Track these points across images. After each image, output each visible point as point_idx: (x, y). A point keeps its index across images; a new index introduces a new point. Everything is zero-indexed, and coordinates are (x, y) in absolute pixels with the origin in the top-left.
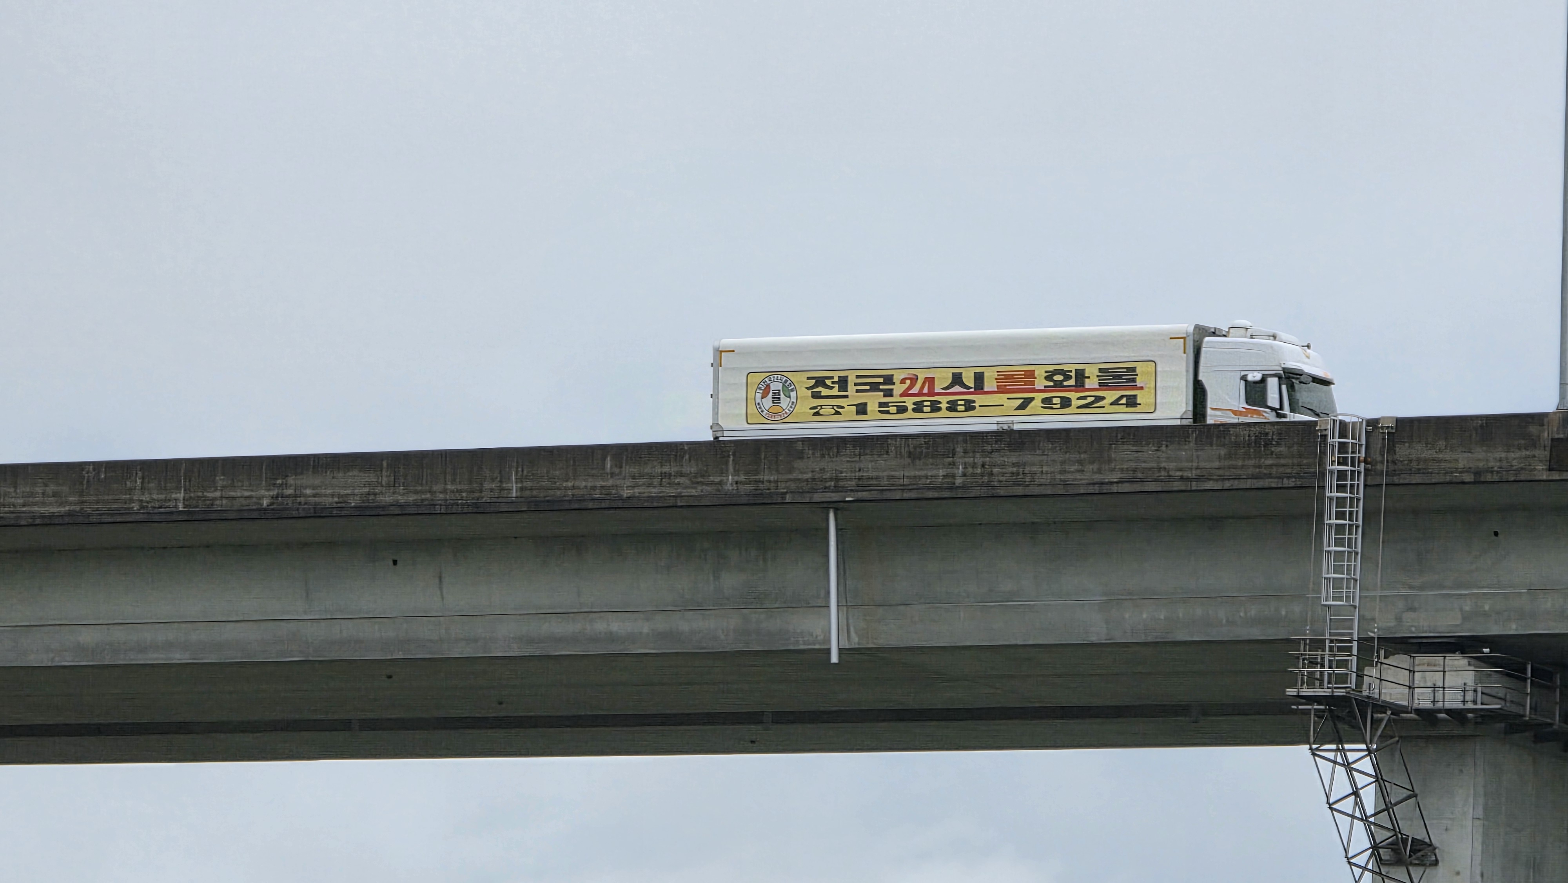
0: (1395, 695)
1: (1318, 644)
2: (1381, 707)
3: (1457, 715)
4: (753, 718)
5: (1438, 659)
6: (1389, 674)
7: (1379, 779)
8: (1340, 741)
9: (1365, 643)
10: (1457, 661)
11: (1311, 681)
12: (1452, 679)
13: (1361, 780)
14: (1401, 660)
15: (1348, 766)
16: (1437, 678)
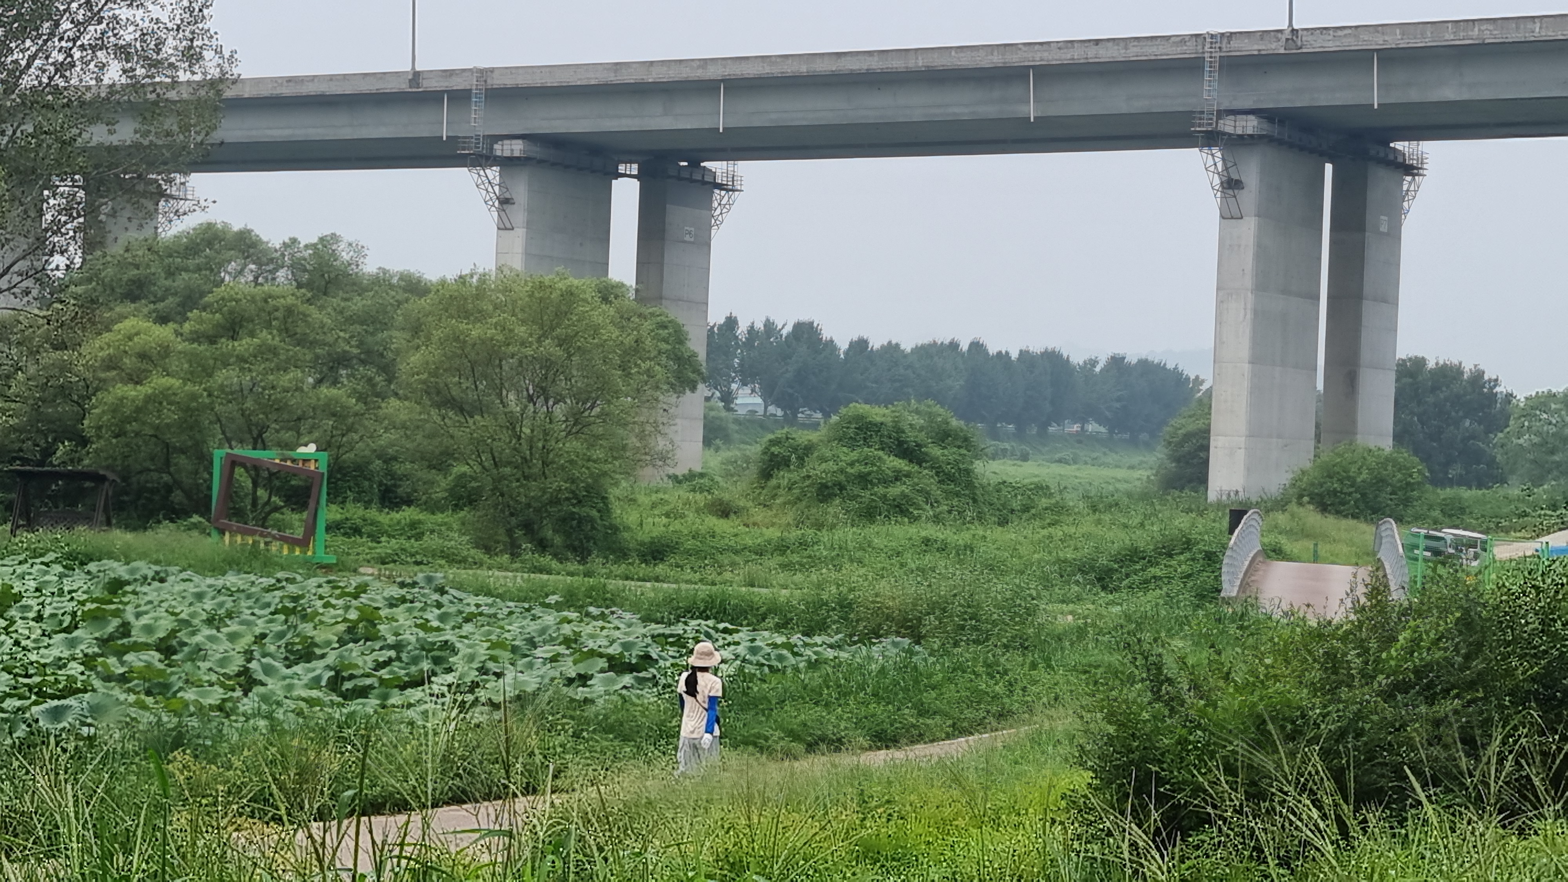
0: (1229, 129)
1: (1203, 112)
2: (1224, 134)
3: (1251, 136)
4: (1004, 141)
5: (1244, 117)
6: (1228, 122)
7: (1223, 159)
8: (1210, 146)
9: (1219, 112)
10: (1251, 117)
11: (1200, 125)
12: (1249, 124)
13: (1217, 160)
14: (1232, 117)
15: (1213, 155)
16: (1244, 123)
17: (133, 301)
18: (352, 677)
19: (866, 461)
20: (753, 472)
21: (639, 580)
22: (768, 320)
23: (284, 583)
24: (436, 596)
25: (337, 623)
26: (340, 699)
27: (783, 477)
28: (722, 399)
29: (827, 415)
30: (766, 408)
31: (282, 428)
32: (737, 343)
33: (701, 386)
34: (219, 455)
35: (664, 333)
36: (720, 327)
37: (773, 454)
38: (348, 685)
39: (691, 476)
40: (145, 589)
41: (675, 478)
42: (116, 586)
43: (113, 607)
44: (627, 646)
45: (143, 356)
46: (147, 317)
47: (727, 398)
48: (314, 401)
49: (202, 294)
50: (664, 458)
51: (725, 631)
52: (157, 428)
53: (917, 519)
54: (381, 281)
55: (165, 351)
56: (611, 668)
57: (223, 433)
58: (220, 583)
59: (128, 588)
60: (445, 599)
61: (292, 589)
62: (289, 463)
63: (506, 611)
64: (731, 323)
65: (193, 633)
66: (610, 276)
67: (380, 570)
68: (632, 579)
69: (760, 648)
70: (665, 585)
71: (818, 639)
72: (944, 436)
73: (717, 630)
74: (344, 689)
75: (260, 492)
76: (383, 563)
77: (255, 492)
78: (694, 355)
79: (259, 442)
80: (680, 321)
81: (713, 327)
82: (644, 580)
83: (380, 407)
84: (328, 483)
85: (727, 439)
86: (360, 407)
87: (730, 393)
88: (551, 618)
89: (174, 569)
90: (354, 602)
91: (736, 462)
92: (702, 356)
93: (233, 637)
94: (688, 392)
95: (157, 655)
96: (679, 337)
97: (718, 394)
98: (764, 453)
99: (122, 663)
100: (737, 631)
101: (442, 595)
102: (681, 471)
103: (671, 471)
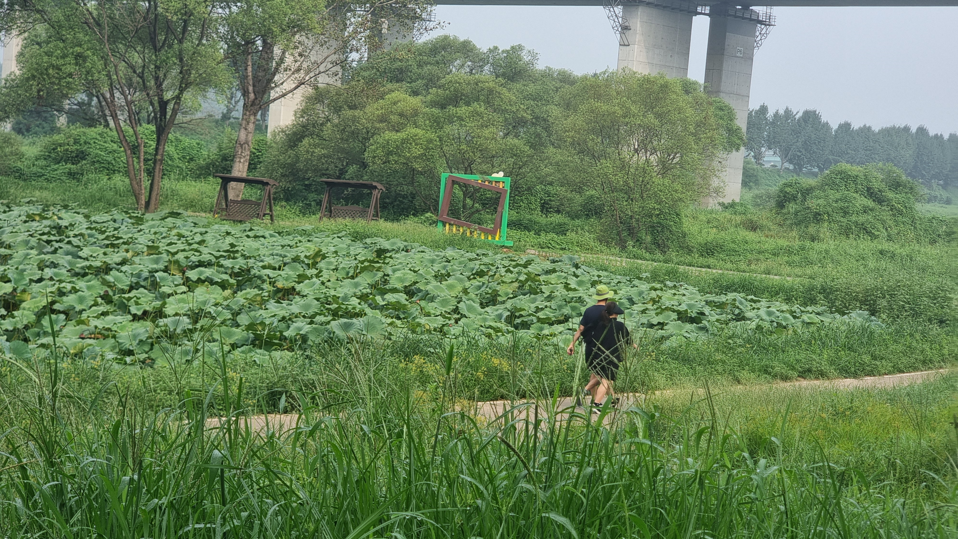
17: (397, 82)
18: (521, 316)
19: (844, 199)
20: (772, 203)
21: (698, 267)
22: (787, 108)
23: (481, 257)
24: (574, 269)
25: (512, 282)
26: (513, 329)
27: (792, 207)
28: (755, 157)
29: (821, 170)
30: (783, 164)
31: (483, 162)
32: (766, 123)
33: (742, 148)
34: (444, 176)
35: (721, 113)
36: (756, 112)
37: (786, 192)
38: (518, 321)
39: (732, 205)
40: (397, 255)
41: (722, 204)
42: (381, 253)
43: (378, 265)
44: (690, 306)
45: (401, 115)
46: (406, 91)
47: (758, 157)
48: (503, 146)
49: (439, 78)
50: (717, 191)
51: (752, 301)
52: (408, 159)
53: (877, 237)
54: (547, 74)
55: (416, 113)
56: (679, 319)
57: (447, 163)
58: (442, 254)
59: (388, 255)
60: (579, 272)
61: (485, 260)
62: (487, 183)
63: (616, 281)
64: (763, 109)
65: (427, 284)
66: (689, 76)
67: (539, 252)
68: (694, 266)
69: (774, 313)
70: (714, 271)
71: (809, 309)
72: (896, 185)
73: (746, 300)
74: (515, 323)
75: (468, 201)
76: (542, 248)
77: (465, 200)
78: (739, 129)
79: (468, 170)
80: (733, 106)
81: (752, 112)
82: (701, 267)
83: (543, 152)
84: (510, 197)
85: (757, 183)
86: (531, 152)
87: (760, 154)
88: (643, 286)
89: (416, 244)
90: (524, 270)
91: (762, 197)
92: (744, 129)
93: (451, 287)
94: (734, 152)
95: (405, 296)
96: (731, 117)
97: (752, 154)
98: (781, 191)
99: (384, 300)
100: (759, 301)
101: (577, 269)
102: (727, 201)
103: (721, 200)
